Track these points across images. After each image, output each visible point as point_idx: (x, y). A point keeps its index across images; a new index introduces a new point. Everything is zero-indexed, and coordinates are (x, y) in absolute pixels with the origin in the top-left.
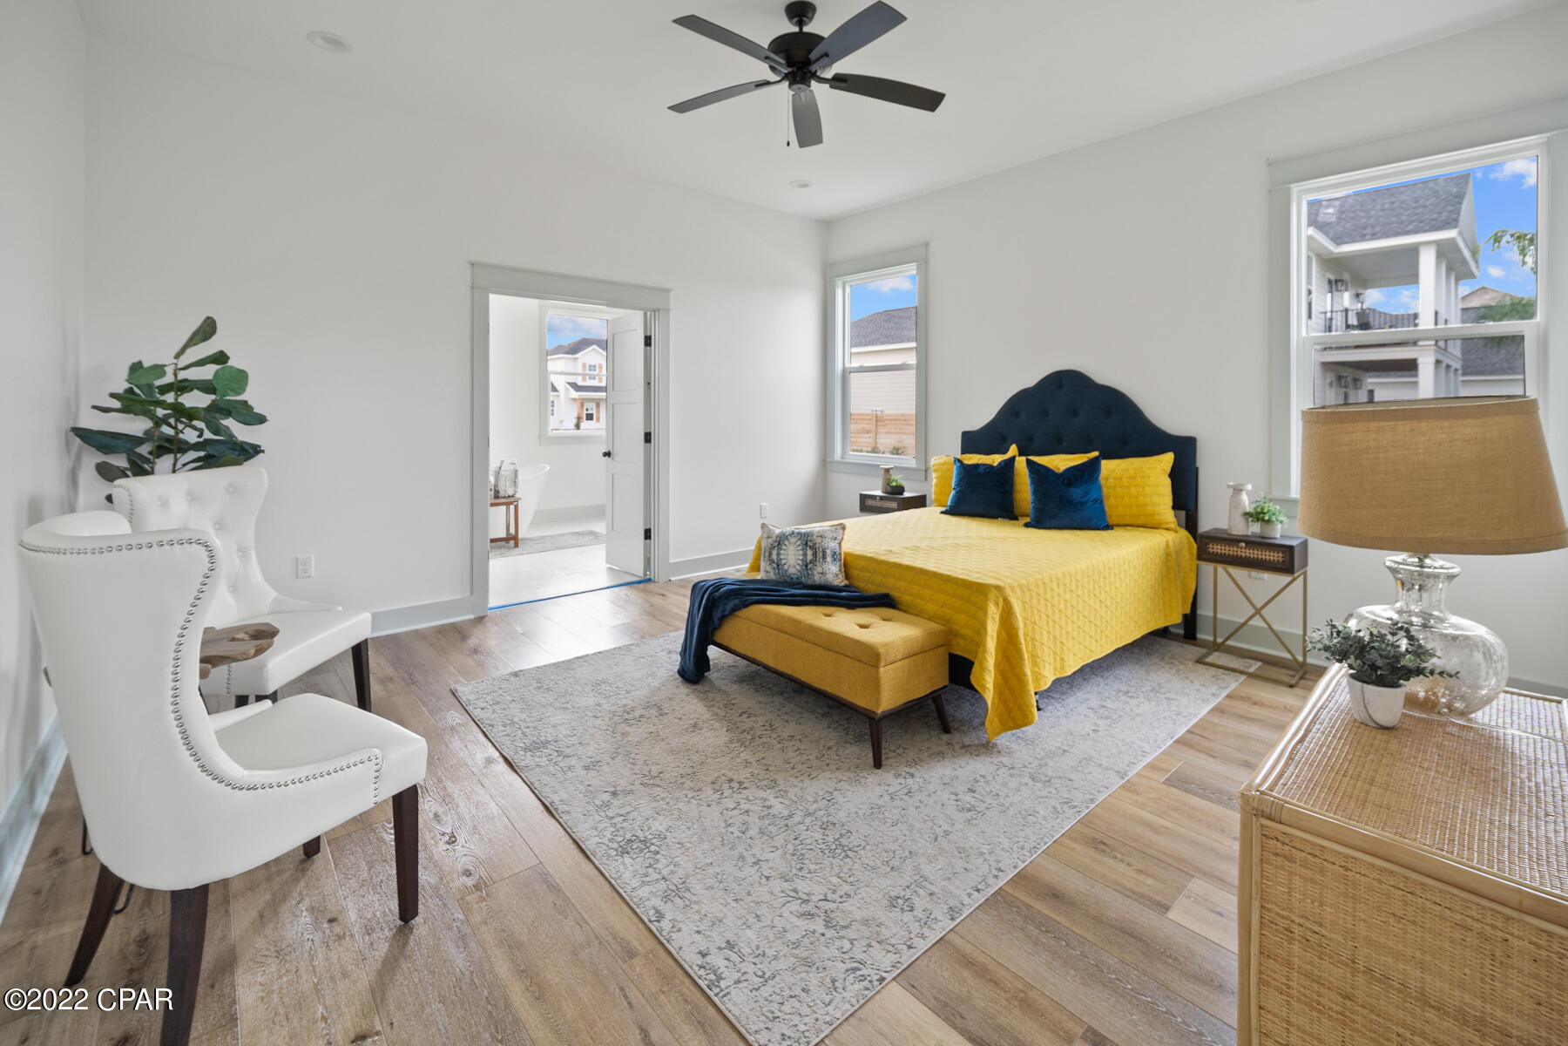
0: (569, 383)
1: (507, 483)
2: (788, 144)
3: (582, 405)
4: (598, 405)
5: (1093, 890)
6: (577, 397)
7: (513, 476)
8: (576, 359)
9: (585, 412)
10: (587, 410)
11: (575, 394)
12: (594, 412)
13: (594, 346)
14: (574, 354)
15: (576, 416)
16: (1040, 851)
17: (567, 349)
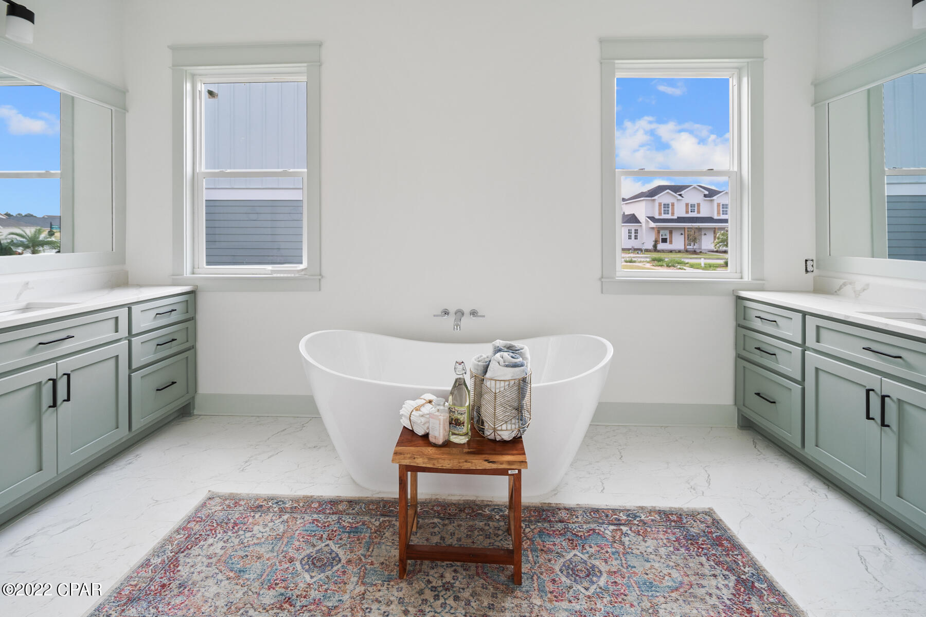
0: (648, 217)
1: (499, 410)
3: (659, 232)
4: (671, 233)
6: (655, 226)
7: (512, 395)
8: (654, 200)
9: (661, 237)
10: (662, 236)
11: (652, 225)
12: (668, 237)
13: (668, 191)
14: (652, 197)
15: (654, 239)
17: (648, 194)
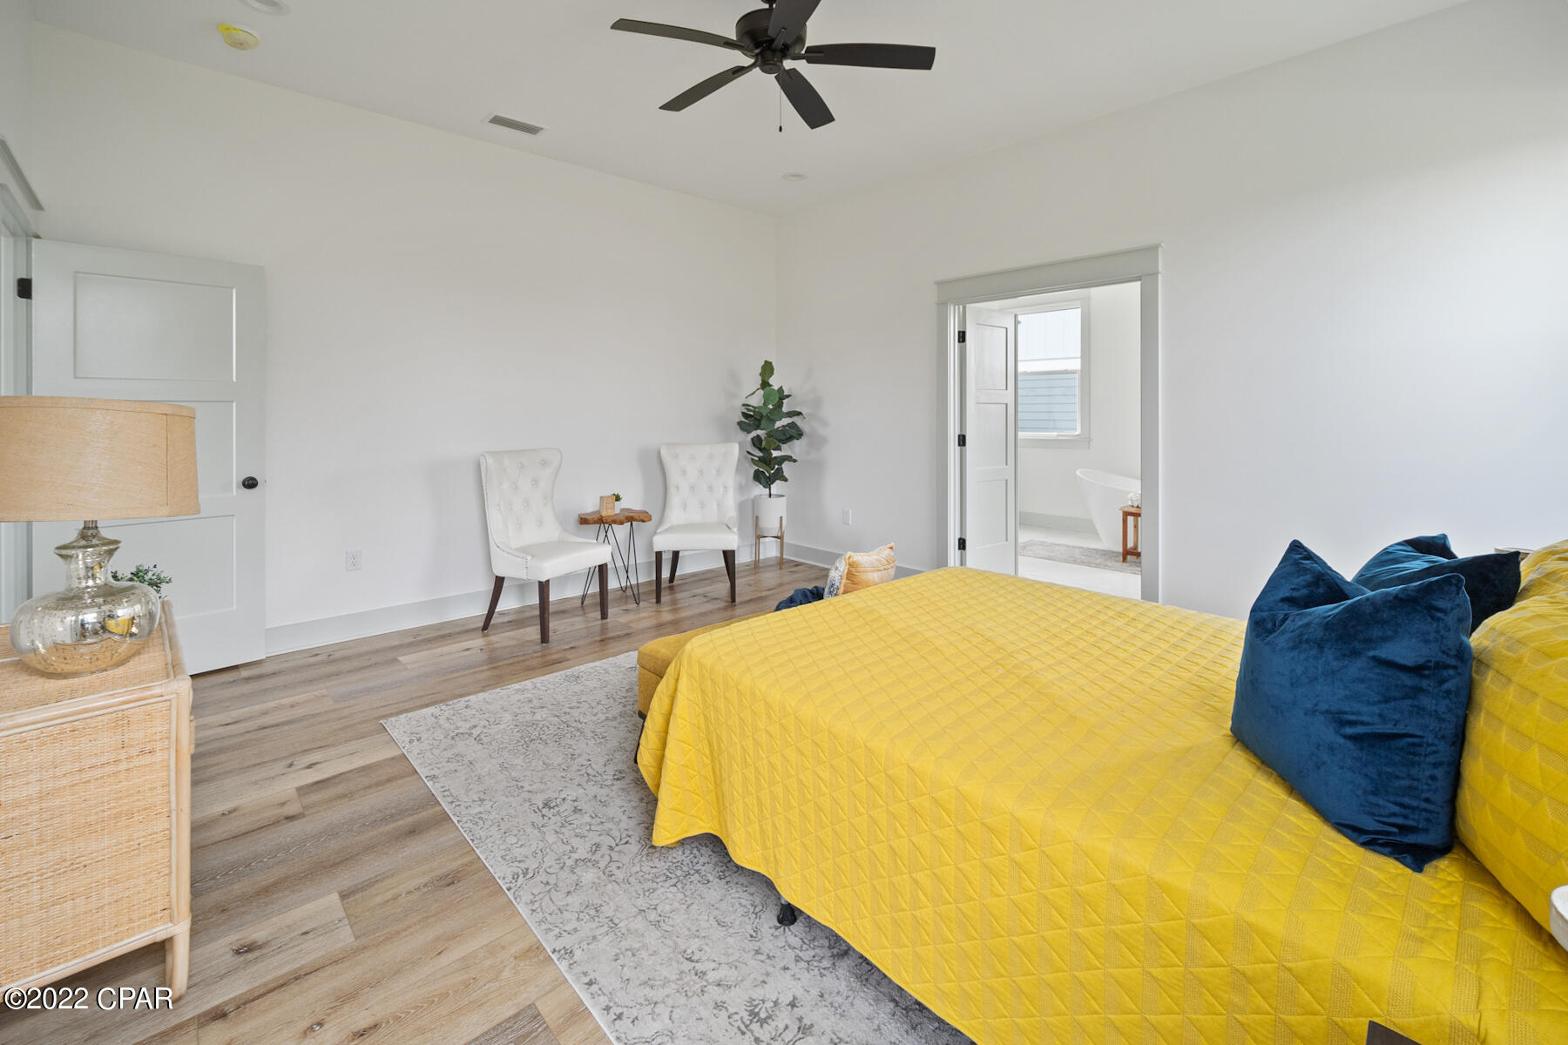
2: (781, 129)
5: (400, 856)
16: (466, 835)
